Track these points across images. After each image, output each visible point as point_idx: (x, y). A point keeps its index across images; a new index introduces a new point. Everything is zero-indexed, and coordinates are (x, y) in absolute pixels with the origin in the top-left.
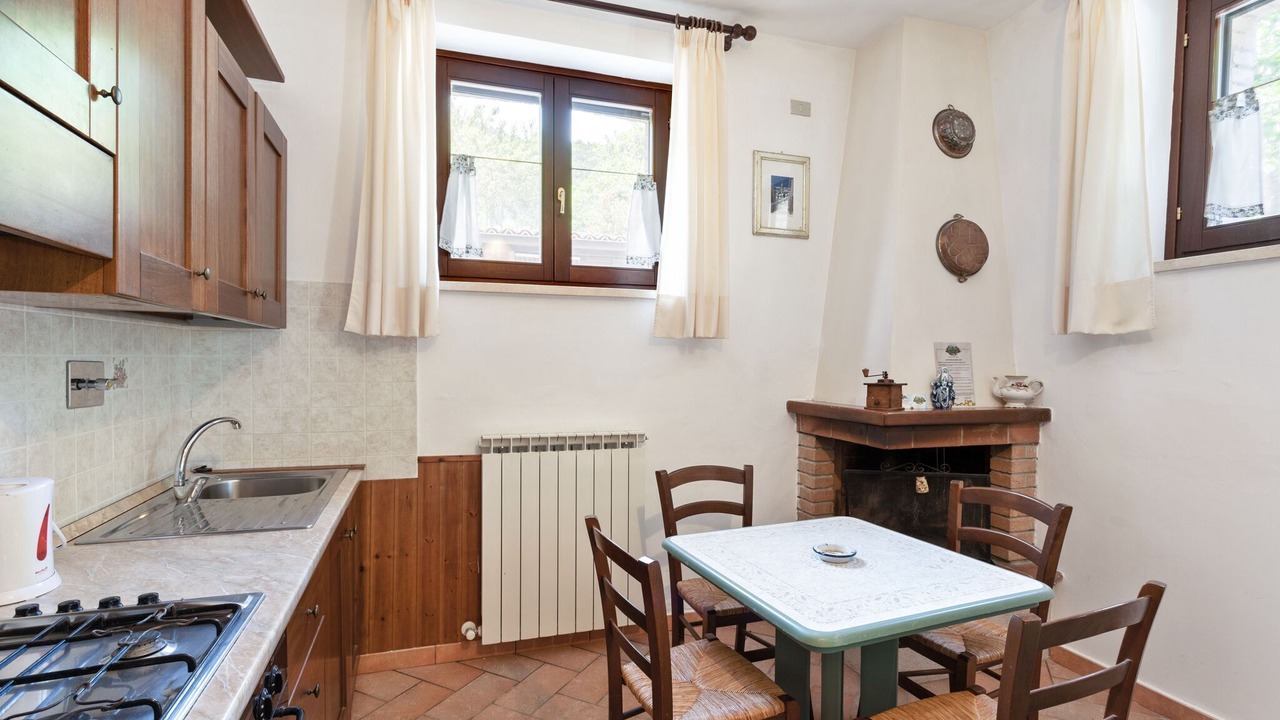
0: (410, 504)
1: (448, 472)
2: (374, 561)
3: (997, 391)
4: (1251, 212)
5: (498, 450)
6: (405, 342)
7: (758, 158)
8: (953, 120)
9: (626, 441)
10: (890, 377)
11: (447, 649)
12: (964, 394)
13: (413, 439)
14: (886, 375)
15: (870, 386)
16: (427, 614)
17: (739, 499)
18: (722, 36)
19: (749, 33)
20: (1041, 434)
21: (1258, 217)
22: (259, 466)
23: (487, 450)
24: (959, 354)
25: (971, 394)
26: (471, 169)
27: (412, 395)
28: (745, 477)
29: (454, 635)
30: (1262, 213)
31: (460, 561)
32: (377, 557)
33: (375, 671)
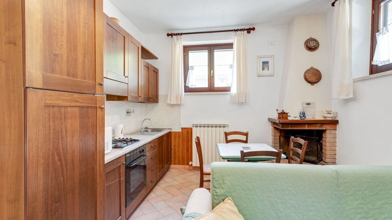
0: (180, 137)
1: (187, 131)
2: (173, 147)
3: (323, 115)
4: (386, 62)
5: (196, 127)
6: (179, 105)
7: (258, 58)
8: (310, 42)
9: (224, 126)
10: (284, 111)
11: (187, 167)
12: (311, 116)
13: (180, 124)
14: (283, 111)
15: (279, 113)
16: (183, 159)
17: (245, 139)
18: (246, 32)
19: (254, 29)
20: (337, 127)
21: (388, 63)
22: (155, 128)
23: (193, 127)
24: (310, 105)
25: (314, 116)
26: (193, 69)
27: (180, 115)
28: (246, 134)
29: (188, 164)
30: (389, 62)
31: (189, 149)
32: (174, 146)
33: (174, 168)
